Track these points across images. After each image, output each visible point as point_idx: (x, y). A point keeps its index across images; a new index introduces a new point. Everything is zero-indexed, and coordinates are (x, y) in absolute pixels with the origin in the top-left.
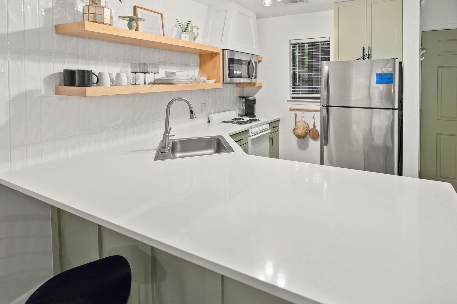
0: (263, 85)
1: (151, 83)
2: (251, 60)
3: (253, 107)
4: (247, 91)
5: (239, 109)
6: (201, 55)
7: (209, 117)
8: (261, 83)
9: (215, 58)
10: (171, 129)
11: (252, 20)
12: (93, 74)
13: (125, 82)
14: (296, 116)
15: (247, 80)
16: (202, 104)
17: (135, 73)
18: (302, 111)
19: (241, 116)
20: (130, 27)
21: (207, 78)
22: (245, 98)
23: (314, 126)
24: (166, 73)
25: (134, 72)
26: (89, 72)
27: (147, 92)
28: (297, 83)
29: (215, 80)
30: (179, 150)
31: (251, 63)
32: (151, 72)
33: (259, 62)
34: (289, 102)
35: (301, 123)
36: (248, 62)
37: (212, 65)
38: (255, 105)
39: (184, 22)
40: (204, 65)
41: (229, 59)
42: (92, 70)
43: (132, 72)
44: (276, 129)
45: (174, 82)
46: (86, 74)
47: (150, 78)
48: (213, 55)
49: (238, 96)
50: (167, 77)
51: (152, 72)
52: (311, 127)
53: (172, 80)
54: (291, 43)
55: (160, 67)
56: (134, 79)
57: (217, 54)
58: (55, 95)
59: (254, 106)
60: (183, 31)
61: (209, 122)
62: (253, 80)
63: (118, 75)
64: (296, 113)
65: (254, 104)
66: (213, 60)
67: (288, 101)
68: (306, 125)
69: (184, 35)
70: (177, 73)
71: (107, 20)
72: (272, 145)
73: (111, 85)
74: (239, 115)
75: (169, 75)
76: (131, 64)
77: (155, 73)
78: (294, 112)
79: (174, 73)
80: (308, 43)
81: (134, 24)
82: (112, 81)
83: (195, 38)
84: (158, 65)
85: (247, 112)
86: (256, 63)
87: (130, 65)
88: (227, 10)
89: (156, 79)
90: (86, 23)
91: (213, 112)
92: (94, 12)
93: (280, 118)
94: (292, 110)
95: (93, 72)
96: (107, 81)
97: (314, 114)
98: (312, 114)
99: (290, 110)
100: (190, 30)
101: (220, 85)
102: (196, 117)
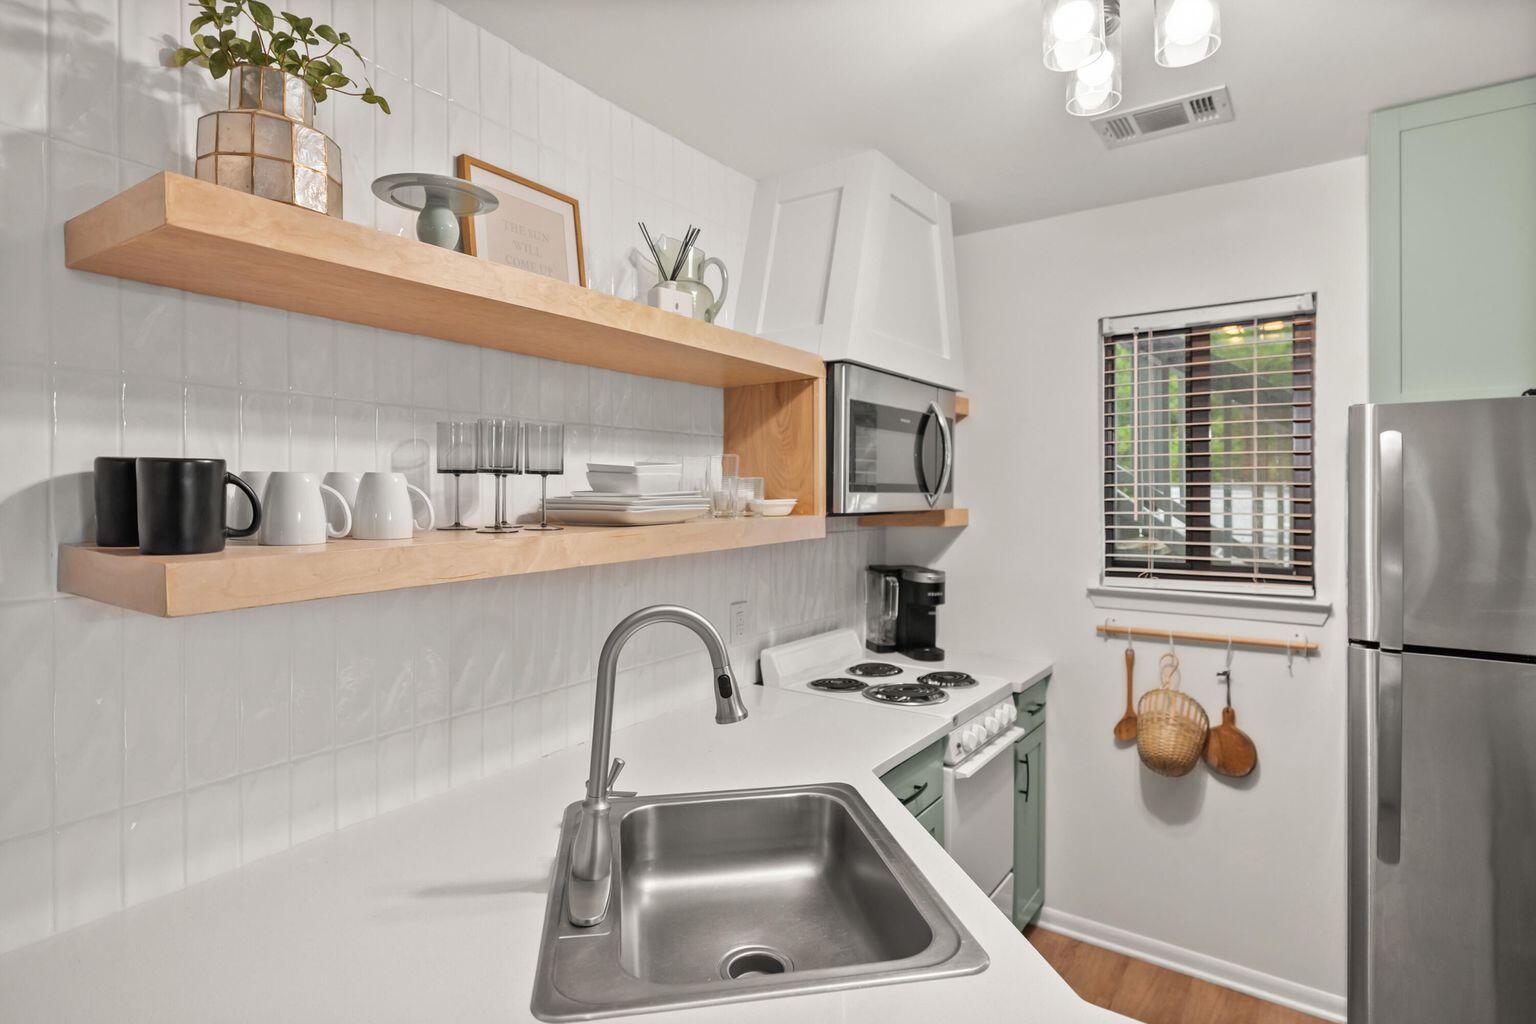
0: (972, 521)
1: (525, 520)
2: (931, 410)
3: (931, 613)
4: (905, 544)
5: (870, 620)
6: (729, 393)
7: (759, 661)
8: (964, 513)
9: (795, 402)
10: (618, 766)
11: (938, 236)
12: (231, 479)
13: (399, 516)
14: (1130, 661)
15: (914, 501)
16: (733, 604)
17: (457, 472)
18: (1167, 642)
19: (880, 649)
20: (428, 233)
21: (762, 492)
22: (898, 572)
23: (1229, 715)
24: (594, 471)
25: (453, 467)
26: (211, 474)
27: (505, 573)
28: (1136, 513)
29: (793, 502)
30: (651, 855)
31: (931, 422)
32: (527, 466)
33: (960, 417)
34: (1093, 597)
35: (1157, 698)
36: (919, 418)
37: (781, 433)
38: (939, 608)
39: (669, 237)
40: (745, 436)
41: (855, 405)
42: (221, 463)
43: (444, 467)
44: (1037, 718)
45: (632, 514)
46: (188, 483)
47: (524, 494)
48: (786, 388)
49: (864, 564)
50: (597, 489)
51: (531, 468)
52: (1216, 721)
53: (621, 507)
54: (1106, 330)
55: (570, 442)
56: (454, 502)
57: (803, 383)
58: (57, 595)
59: (934, 610)
60: (666, 279)
61: (760, 682)
62: (940, 500)
63: (370, 481)
64: (1132, 651)
65: (939, 600)
66: (784, 411)
67: (1092, 592)
68: (1193, 709)
69: (670, 295)
70: (643, 473)
71: (309, 191)
72: (1026, 793)
73: (330, 537)
74: (869, 645)
75: (606, 480)
76: (439, 428)
77: (544, 473)
78: (1119, 647)
79: (628, 473)
80: (1188, 329)
81: (448, 221)
82: (335, 517)
83: (709, 315)
84: (557, 435)
85: (904, 634)
86: (950, 422)
87: (433, 435)
88: (841, 191)
89: (551, 502)
90: (175, 184)
91: (772, 636)
92: (246, 147)
93: (1051, 667)
94: (1110, 633)
95: (230, 469)
96: (308, 520)
97: (1229, 660)
98: (1217, 659)
99: (1098, 635)
100: (690, 276)
101: (815, 525)
102: (745, 716)
